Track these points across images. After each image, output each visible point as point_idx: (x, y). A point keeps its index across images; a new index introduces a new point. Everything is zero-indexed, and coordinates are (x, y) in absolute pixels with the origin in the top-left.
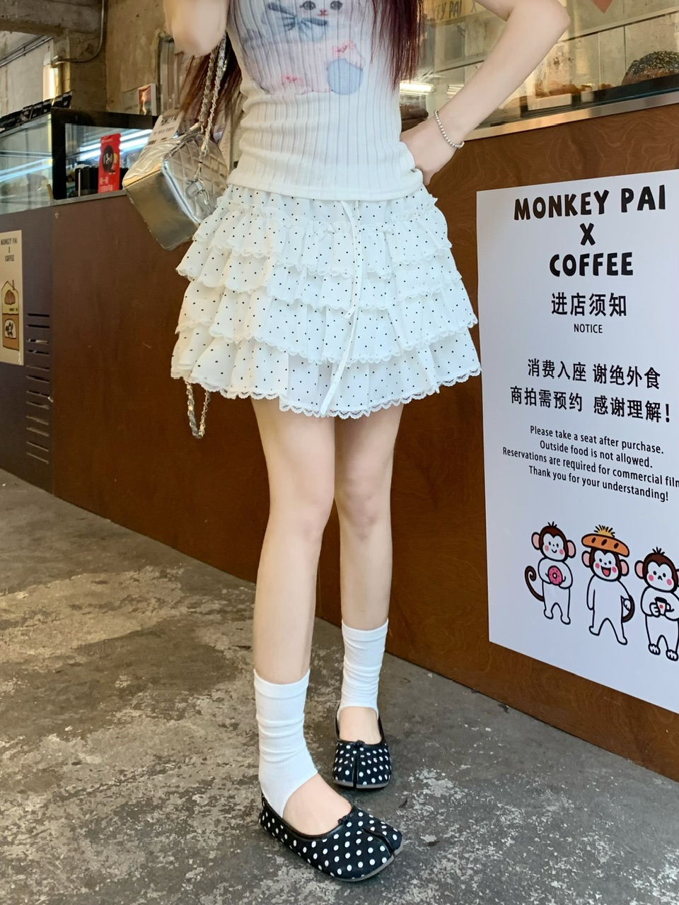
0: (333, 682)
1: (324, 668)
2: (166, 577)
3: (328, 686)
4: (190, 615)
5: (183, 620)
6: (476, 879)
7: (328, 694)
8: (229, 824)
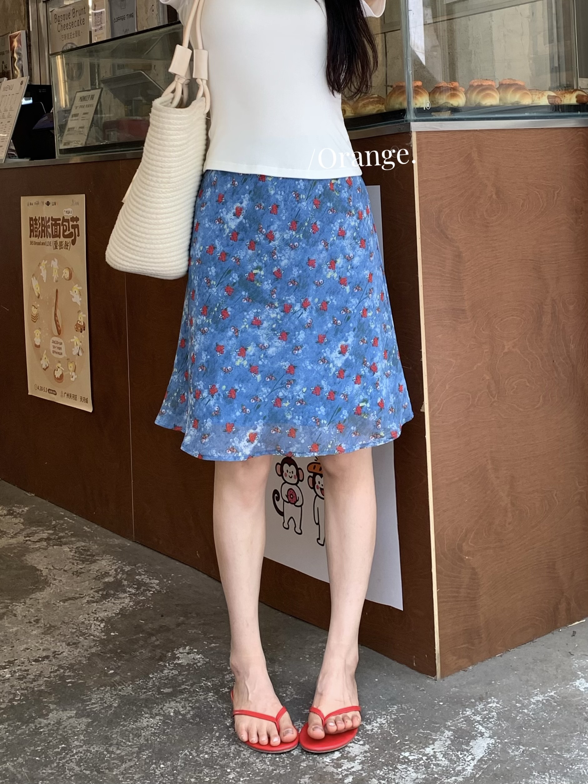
0: (130, 590)
1: (125, 580)
2: (12, 514)
3: (125, 592)
4: (25, 543)
5: (19, 547)
6: (191, 713)
7: (124, 598)
8: (20, 686)
